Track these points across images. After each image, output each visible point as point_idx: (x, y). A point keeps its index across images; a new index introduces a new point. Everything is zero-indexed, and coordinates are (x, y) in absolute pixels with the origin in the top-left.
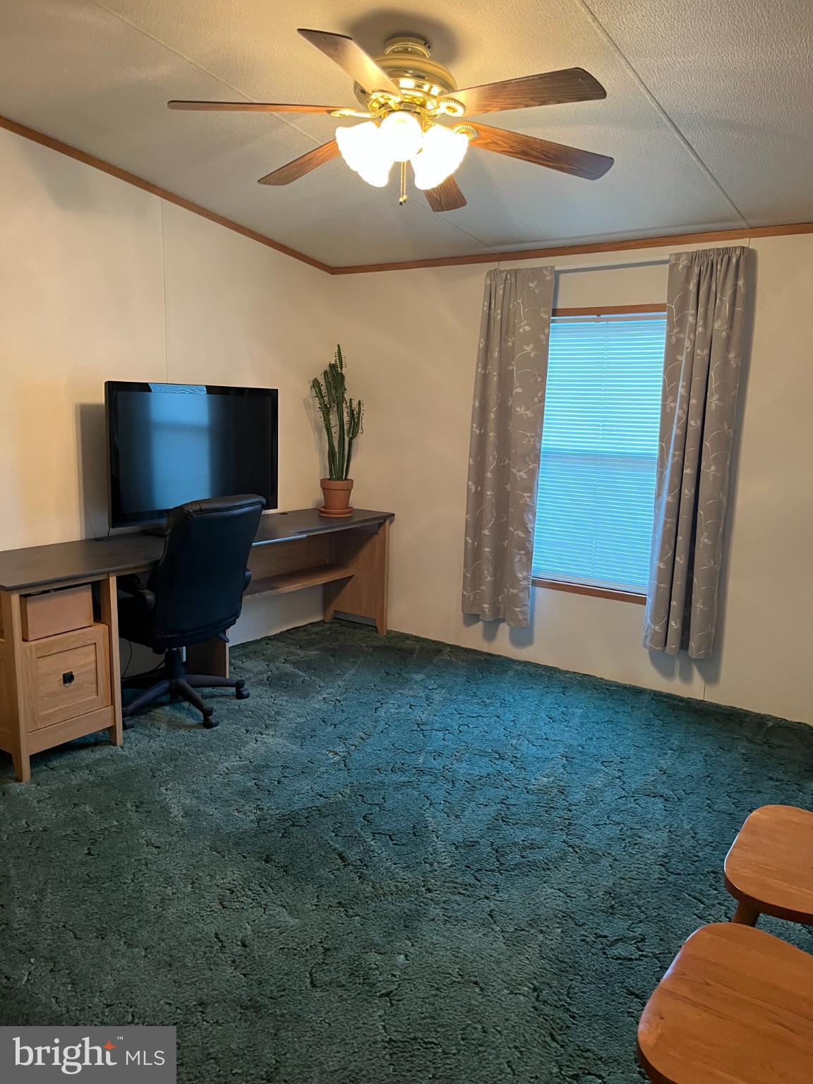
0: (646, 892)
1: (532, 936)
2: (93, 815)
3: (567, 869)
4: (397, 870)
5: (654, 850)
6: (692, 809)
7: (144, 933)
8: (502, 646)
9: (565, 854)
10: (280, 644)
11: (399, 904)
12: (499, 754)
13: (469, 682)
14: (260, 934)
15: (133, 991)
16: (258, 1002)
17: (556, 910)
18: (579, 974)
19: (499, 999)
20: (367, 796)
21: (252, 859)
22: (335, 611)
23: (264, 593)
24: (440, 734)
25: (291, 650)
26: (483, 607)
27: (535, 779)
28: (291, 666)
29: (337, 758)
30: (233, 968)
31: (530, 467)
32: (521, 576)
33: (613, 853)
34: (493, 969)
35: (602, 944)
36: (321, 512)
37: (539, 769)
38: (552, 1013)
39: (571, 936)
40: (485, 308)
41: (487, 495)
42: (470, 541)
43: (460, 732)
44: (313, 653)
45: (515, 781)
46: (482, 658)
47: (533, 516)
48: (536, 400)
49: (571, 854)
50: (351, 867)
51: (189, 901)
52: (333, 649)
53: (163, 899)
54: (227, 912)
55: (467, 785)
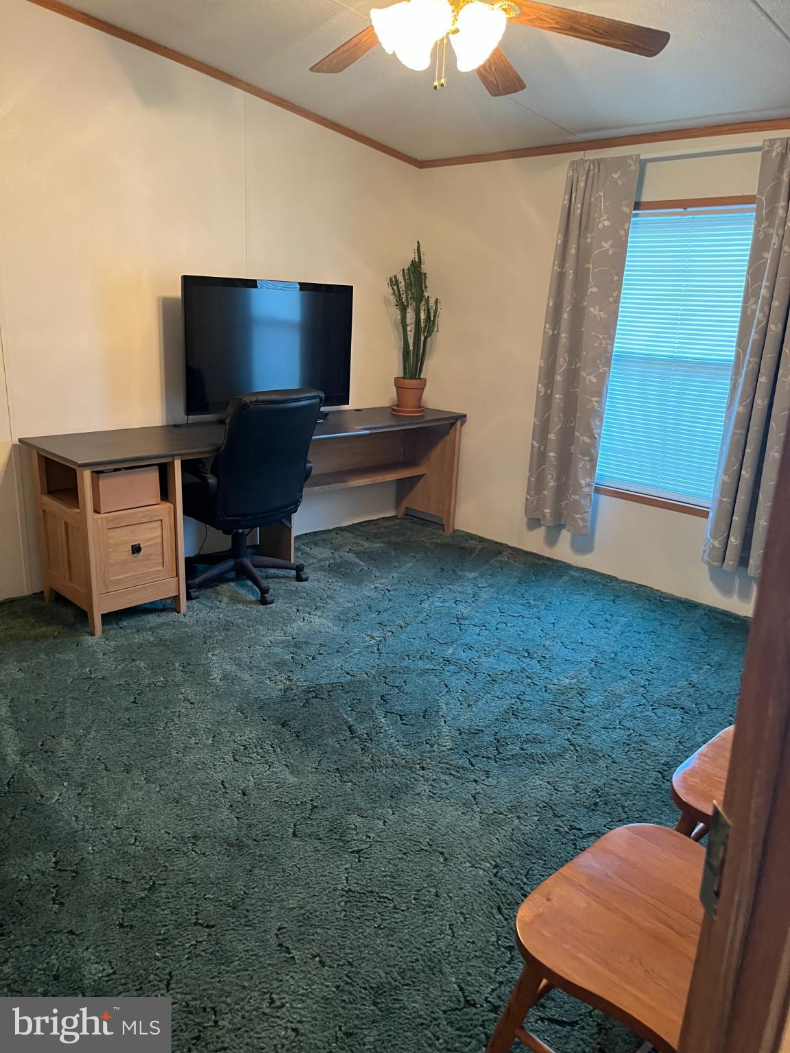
0: (635, 795)
1: (507, 820)
2: (145, 670)
3: (562, 765)
4: (398, 747)
5: (658, 757)
6: (711, 723)
7: (163, 773)
8: (563, 551)
9: (566, 750)
10: (349, 534)
11: (391, 777)
12: (529, 653)
13: (520, 583)
14: (259, 787)
15: (142, 819)
16: (242, 842)
17: (539, 800)
18: (542, 859)
19: (459, 870)
20: (390, 679)
21: (271, 722)
22: (407, 508)
23: (332, 485)
24: (477, 629)
25: (357, 541)
26: (544, 512)
27: (558, 679)
28: (354, 555)
29: (373, 642)
30: (230, 811)
31: (601, 370)
32: (584, 482)
33: (614, 756)
34: (461, 844)
35: (575, 835)
36: (394, 410)
37: (564, 671)
38: (505, 889)
39: (546, 825)
40: (566, 202)
41: (556, 398)
42: (537, 445)
43: (497, 629)
44: (377, 545)
45: (537, 678)
46: (541, 562)
47: (599, 421)
48: (611, 300)
49: (570, 752)
50: (357, 740)
51: (207, 751)
52: (397, 543)
53: (186, 747)
54: (237, 765)
55: (489, 679)
